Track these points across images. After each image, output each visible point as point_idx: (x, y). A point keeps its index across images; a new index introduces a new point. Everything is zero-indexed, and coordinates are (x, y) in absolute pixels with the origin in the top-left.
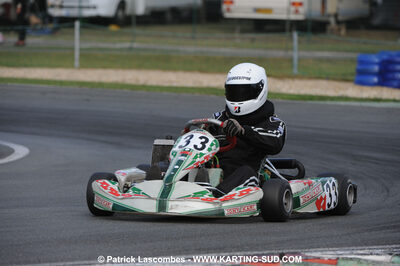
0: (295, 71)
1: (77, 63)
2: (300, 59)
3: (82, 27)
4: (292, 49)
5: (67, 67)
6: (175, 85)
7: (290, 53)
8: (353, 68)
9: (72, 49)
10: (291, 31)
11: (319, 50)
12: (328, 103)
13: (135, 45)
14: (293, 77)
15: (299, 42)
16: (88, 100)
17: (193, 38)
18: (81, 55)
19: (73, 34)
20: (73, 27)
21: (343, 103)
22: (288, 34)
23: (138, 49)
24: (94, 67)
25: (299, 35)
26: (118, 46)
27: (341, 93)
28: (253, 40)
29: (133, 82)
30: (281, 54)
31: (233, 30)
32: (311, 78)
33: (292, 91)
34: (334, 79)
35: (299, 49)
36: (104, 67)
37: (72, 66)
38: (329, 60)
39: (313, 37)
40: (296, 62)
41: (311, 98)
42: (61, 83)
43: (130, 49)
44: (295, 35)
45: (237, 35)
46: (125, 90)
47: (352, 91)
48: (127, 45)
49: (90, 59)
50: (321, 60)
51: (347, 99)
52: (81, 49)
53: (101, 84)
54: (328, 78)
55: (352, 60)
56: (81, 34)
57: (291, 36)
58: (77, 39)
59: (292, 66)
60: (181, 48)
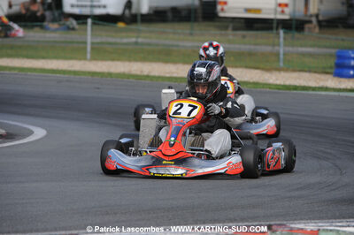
0: (281, 64)
1: (89, 56)
2: (285, 54)
3: (93, 24)
4: (279, 45)
5: (80, 59)
6: (175, 75)
7: (276, 48)
8: (332, 62)
9: (85, 43)
10: (277, 29)
11: (301, 46)
12: (311, 92)
13: (140, 40)
14: (279, 69)
15: (285, 39)
16: (98, 88)
17: (191, 34)
18: (92, 49)
19: (86, 30)
20: (86, 23)
21: (323, 93)
22: (275, 31)
23: (142, 44)
24: (103, 59)
25: (284, 33)
26: (125, 40)
27: (321, 84)
28: (244, 37)
29: (139, 73)
30: (268, 49)
31: (226, 28)
32: (294, 71)
33: (278, 82)
34: (315, 72)
35: (285, 45)
36: (113, 60)
37: (85, 59)
38: (311, 55)
39: (297, 35)
40: (281, 56)
41: (296, 88)
42: (75, 73)
43: (136, 43)
44: (281, 32)
45: (230, 32)
46: (131, 80)
47: (331, 82)
48: (134, 40)
49: (100, 52)
50: (303, 54)
51: (326, 89)
52: (92, 43)
53: (110, 74)
54: (310, 71)
55: (331, 55)
56: (92, 30)
57: (278, 34)
58: (89, 34)
59: (278, 60)
60: (181, 44)
